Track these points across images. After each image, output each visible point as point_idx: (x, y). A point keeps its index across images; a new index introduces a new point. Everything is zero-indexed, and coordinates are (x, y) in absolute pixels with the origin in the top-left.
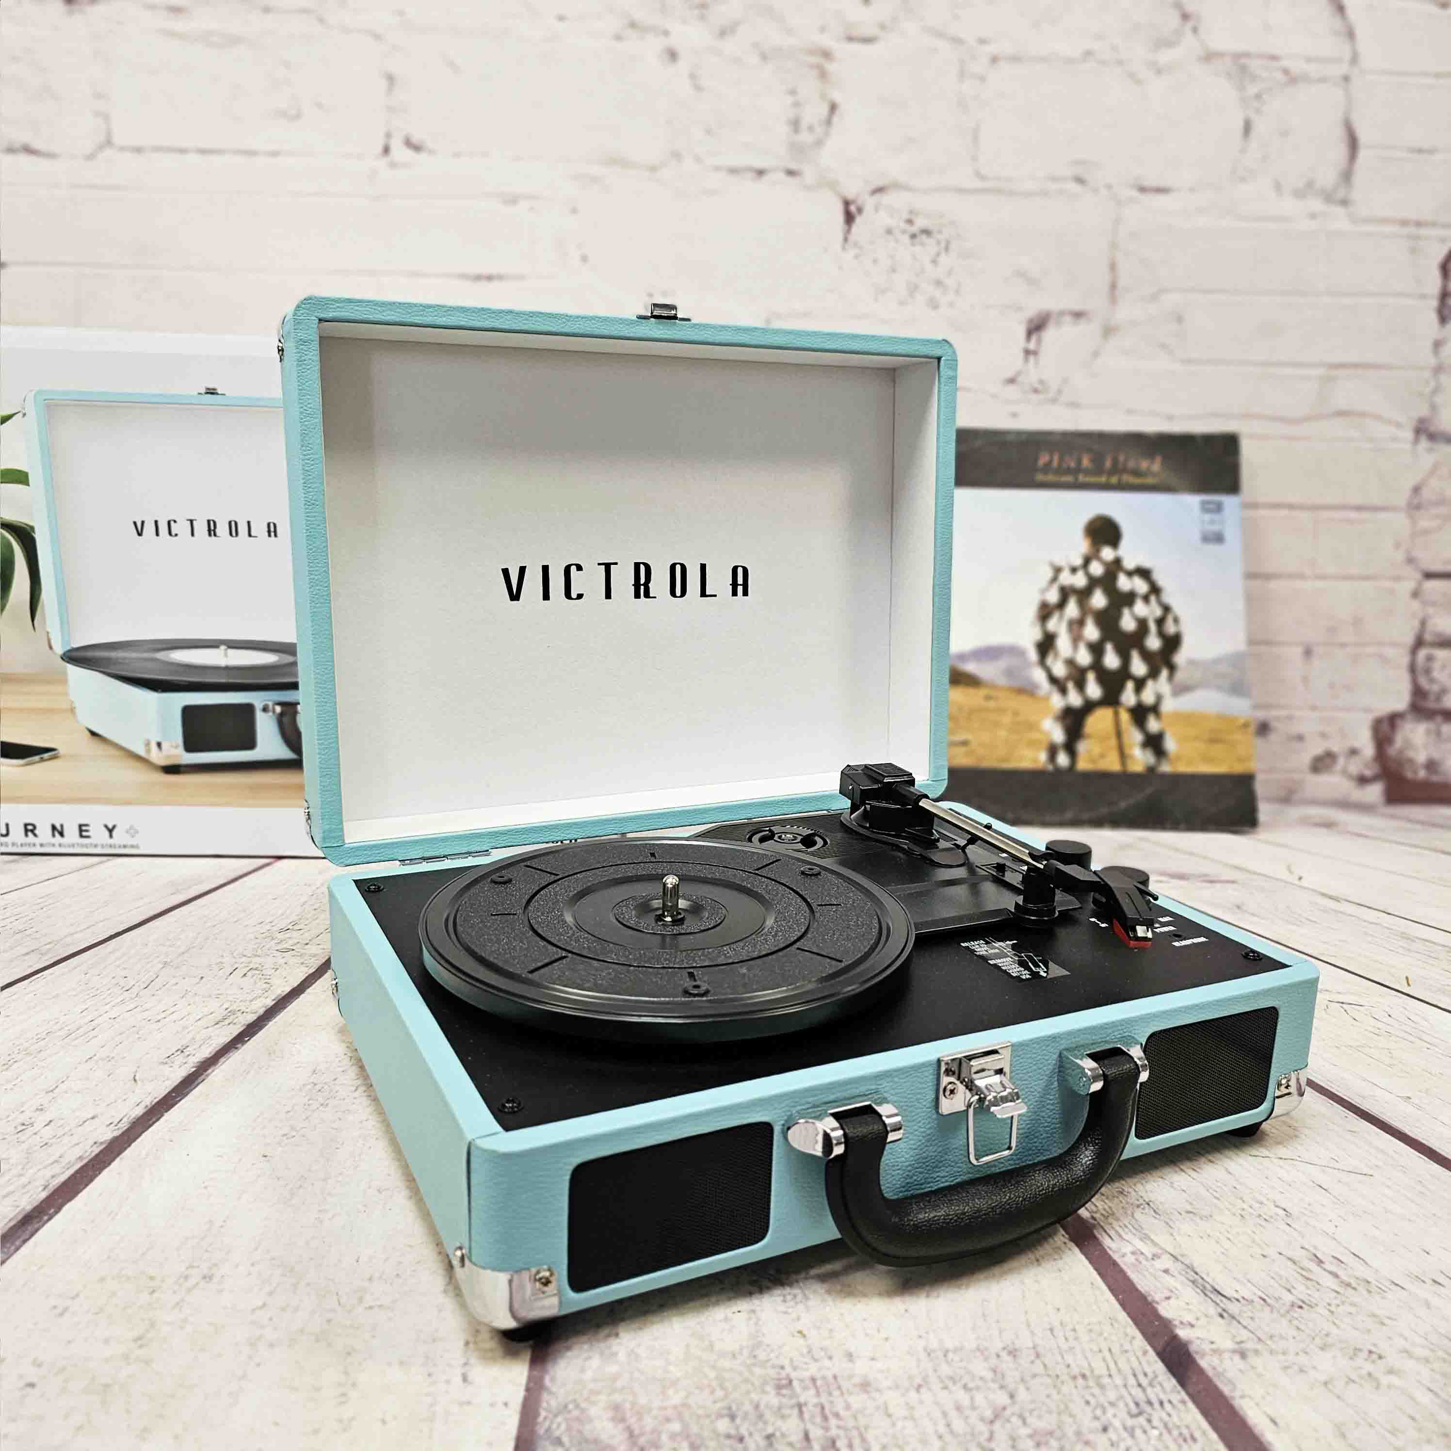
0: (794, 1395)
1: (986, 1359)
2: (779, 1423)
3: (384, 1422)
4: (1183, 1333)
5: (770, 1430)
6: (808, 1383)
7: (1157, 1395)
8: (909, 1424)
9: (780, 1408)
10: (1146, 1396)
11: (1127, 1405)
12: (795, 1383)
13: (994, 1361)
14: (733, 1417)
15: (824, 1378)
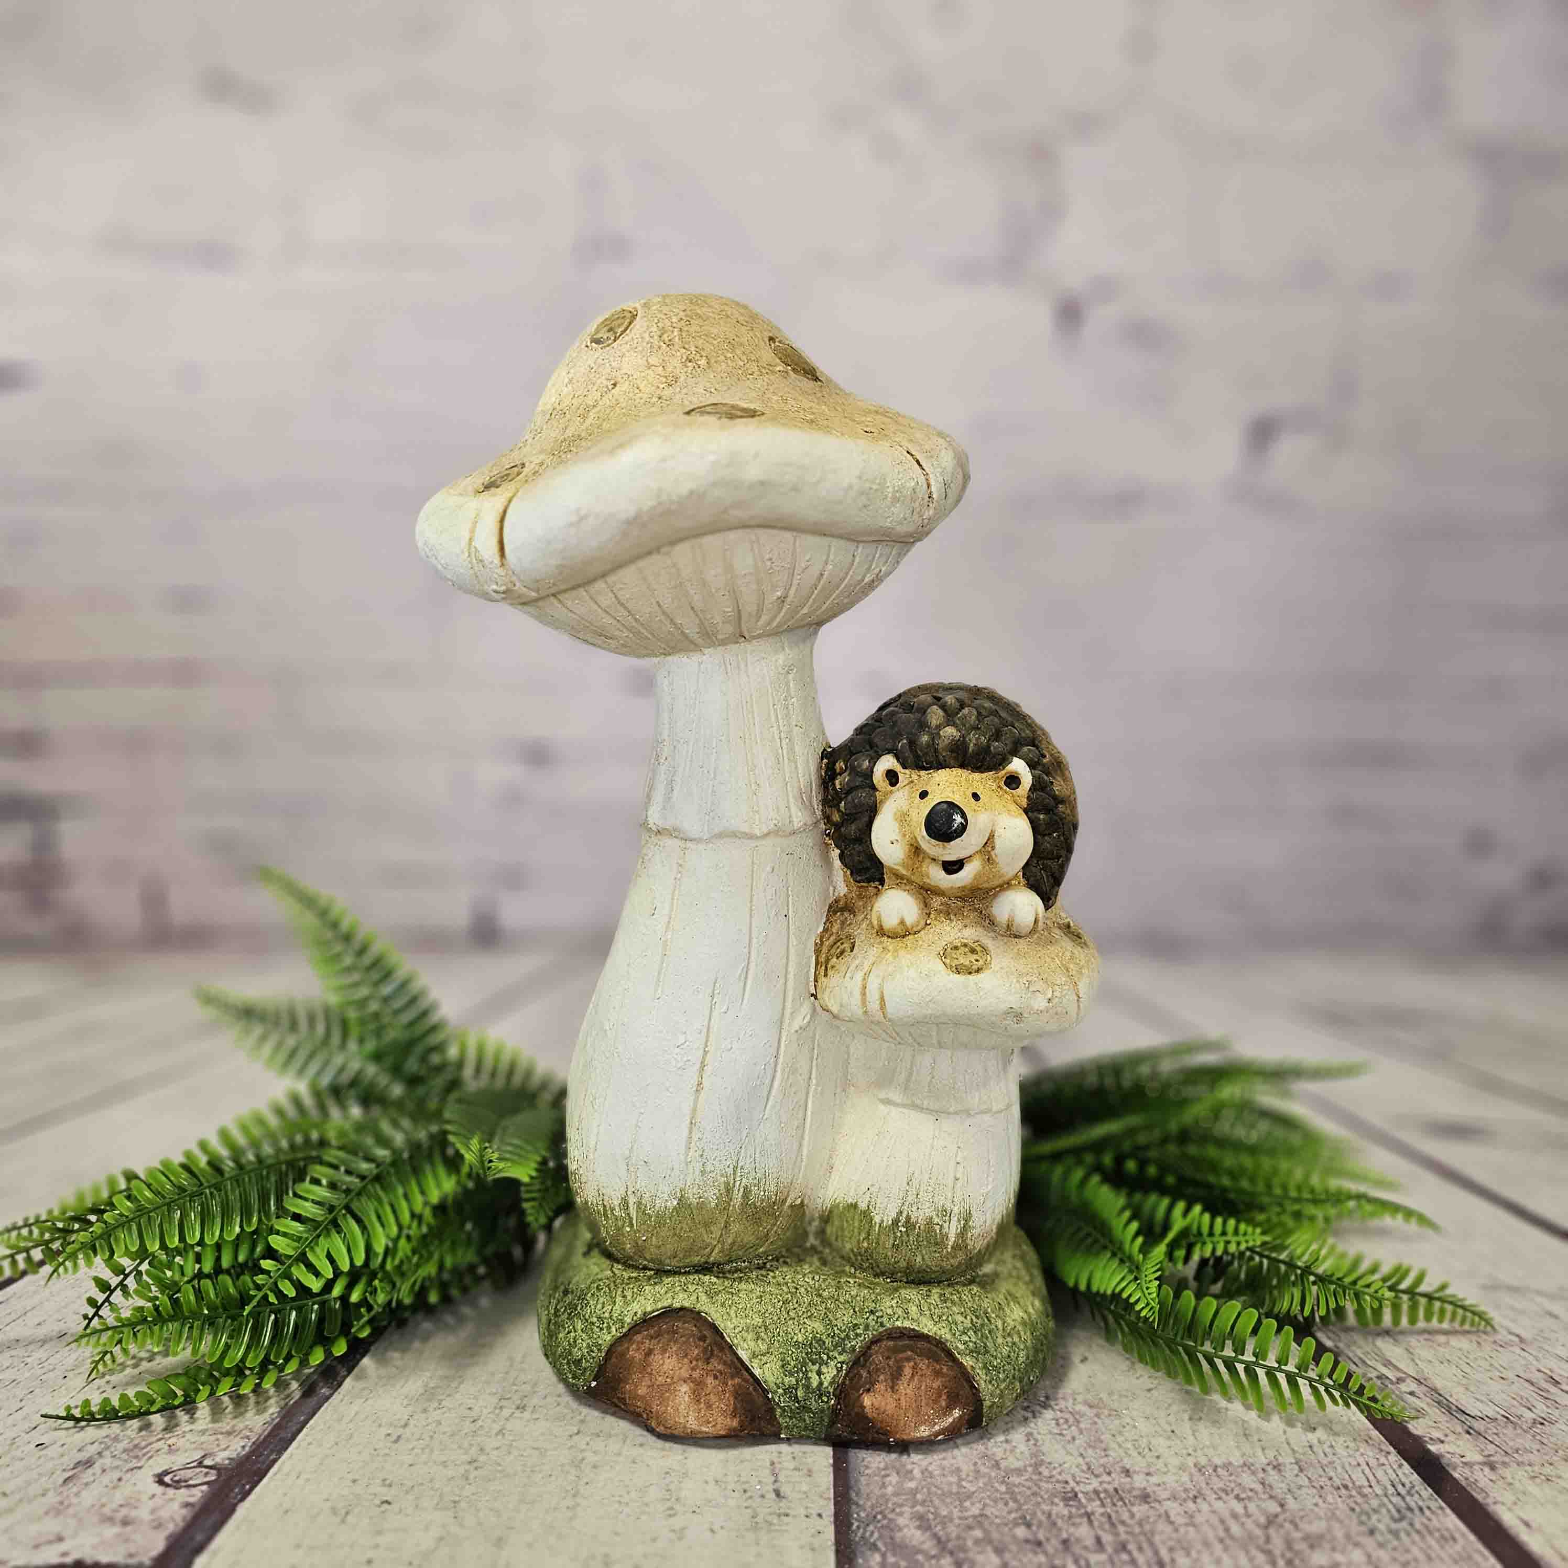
0: (1080, 1505)
1: (1253, 1473)
2: (1072, 1530)
4: (1433, 1448)
5: (1065, 1535)
6: (1093, 1496)
7: (1416, 1503)
8: (1191, 1529)
9: (1070, 1517)
10: (1407, 1504)
11: (1389, 1511)
12: (1080, 1495)
13: (1261, 1475)
14: (1028, 1525)
15: (1106, 1491)
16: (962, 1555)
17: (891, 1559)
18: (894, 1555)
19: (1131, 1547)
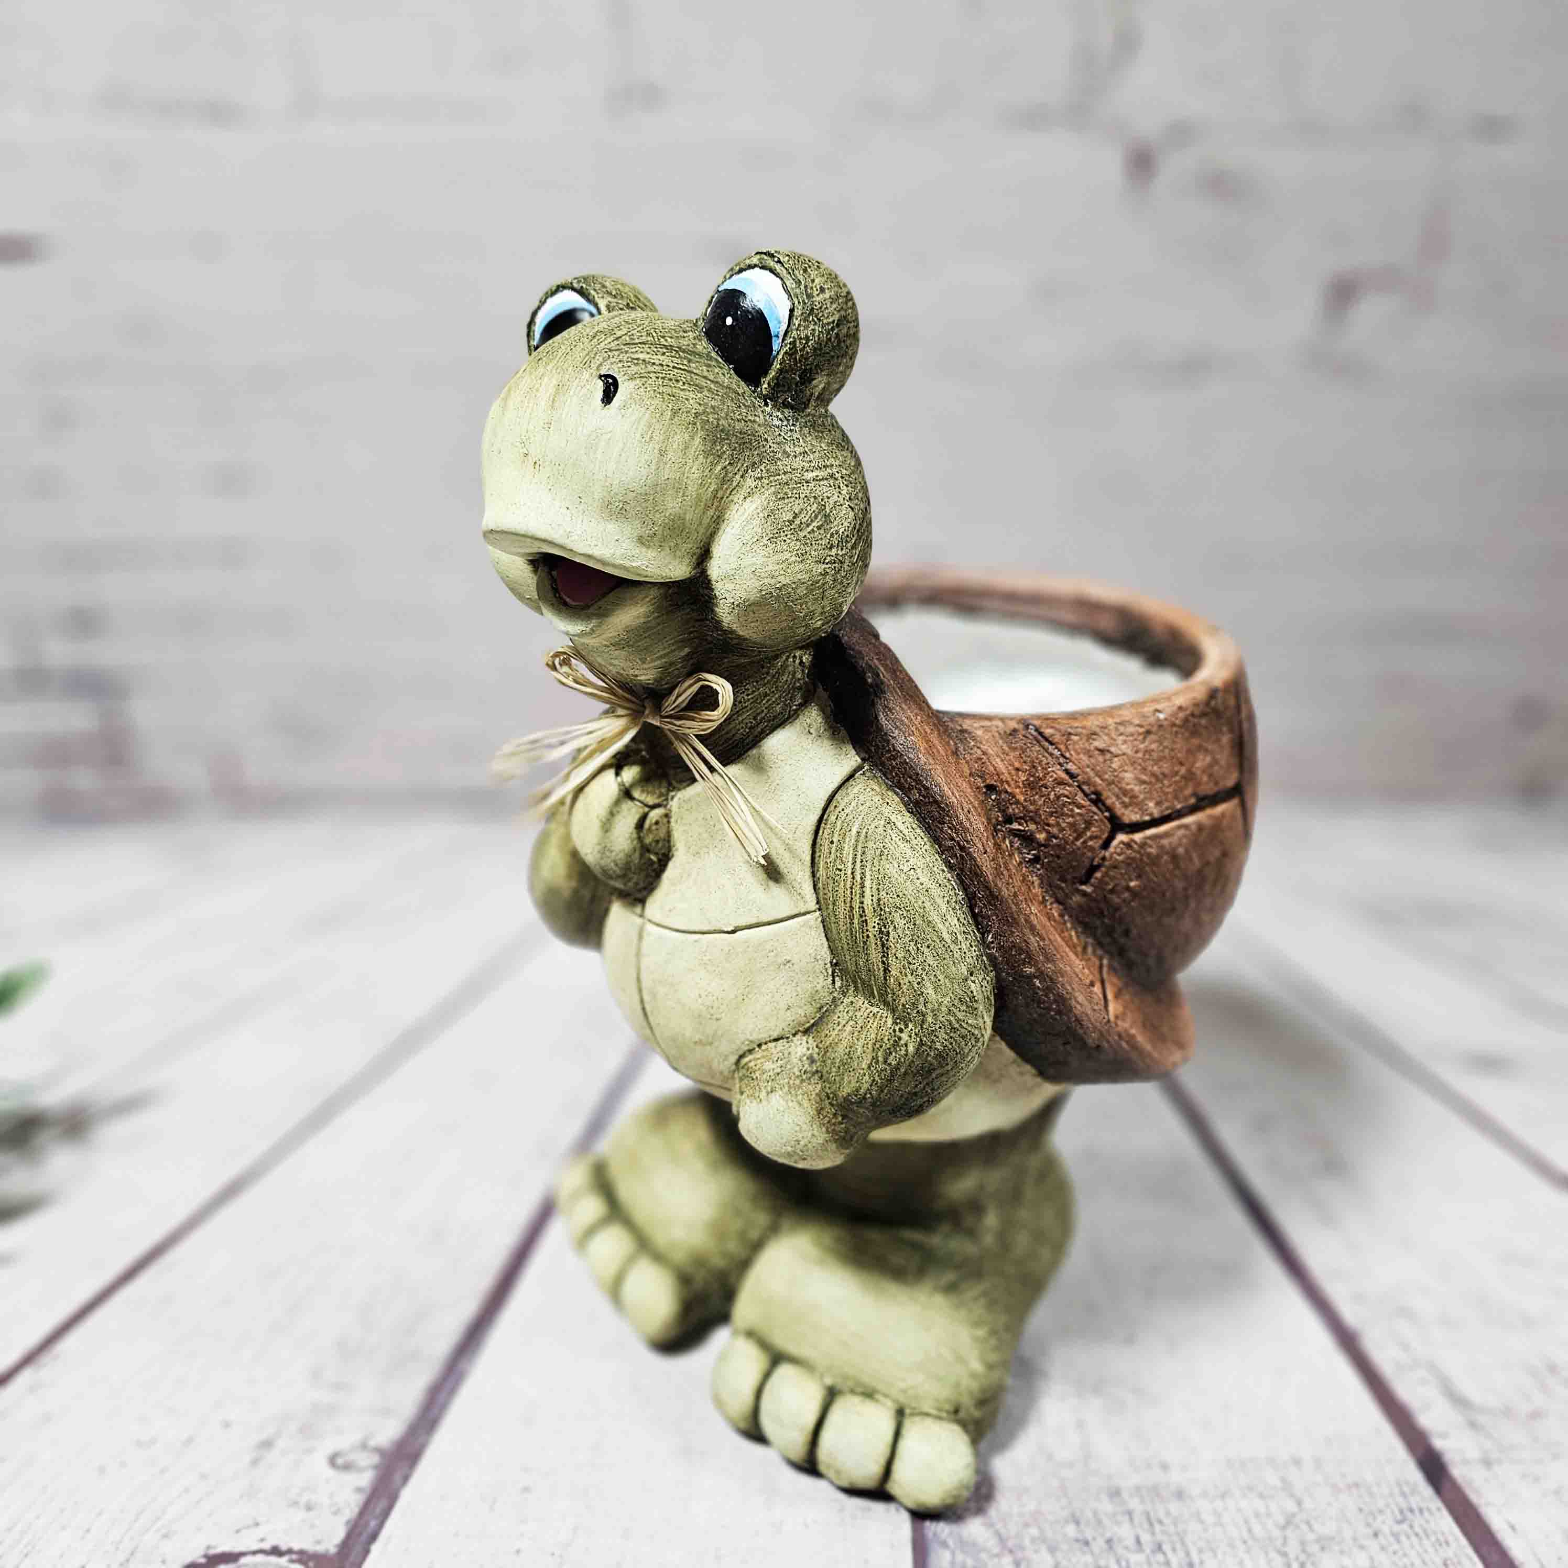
0: (1123, 1503)
1: (1276, 1469)
2: (1116, 1529)
3: (806, 1526)
4: (1438, 1443)
5: (1108, 1535)
6: (1133, 1491)
7: (1417, 1503)
8: (1218, 1529)
9: (1114, 1515)
10: (1408, 1503)
12: (1123, 1492)
13: (1282, 1471)
14: (1077, 1523)
15: (1146, 1487)
16: (1019, 1555)
17: (960, 1557)
18: (963, 1551)
19: (1167, 1547)
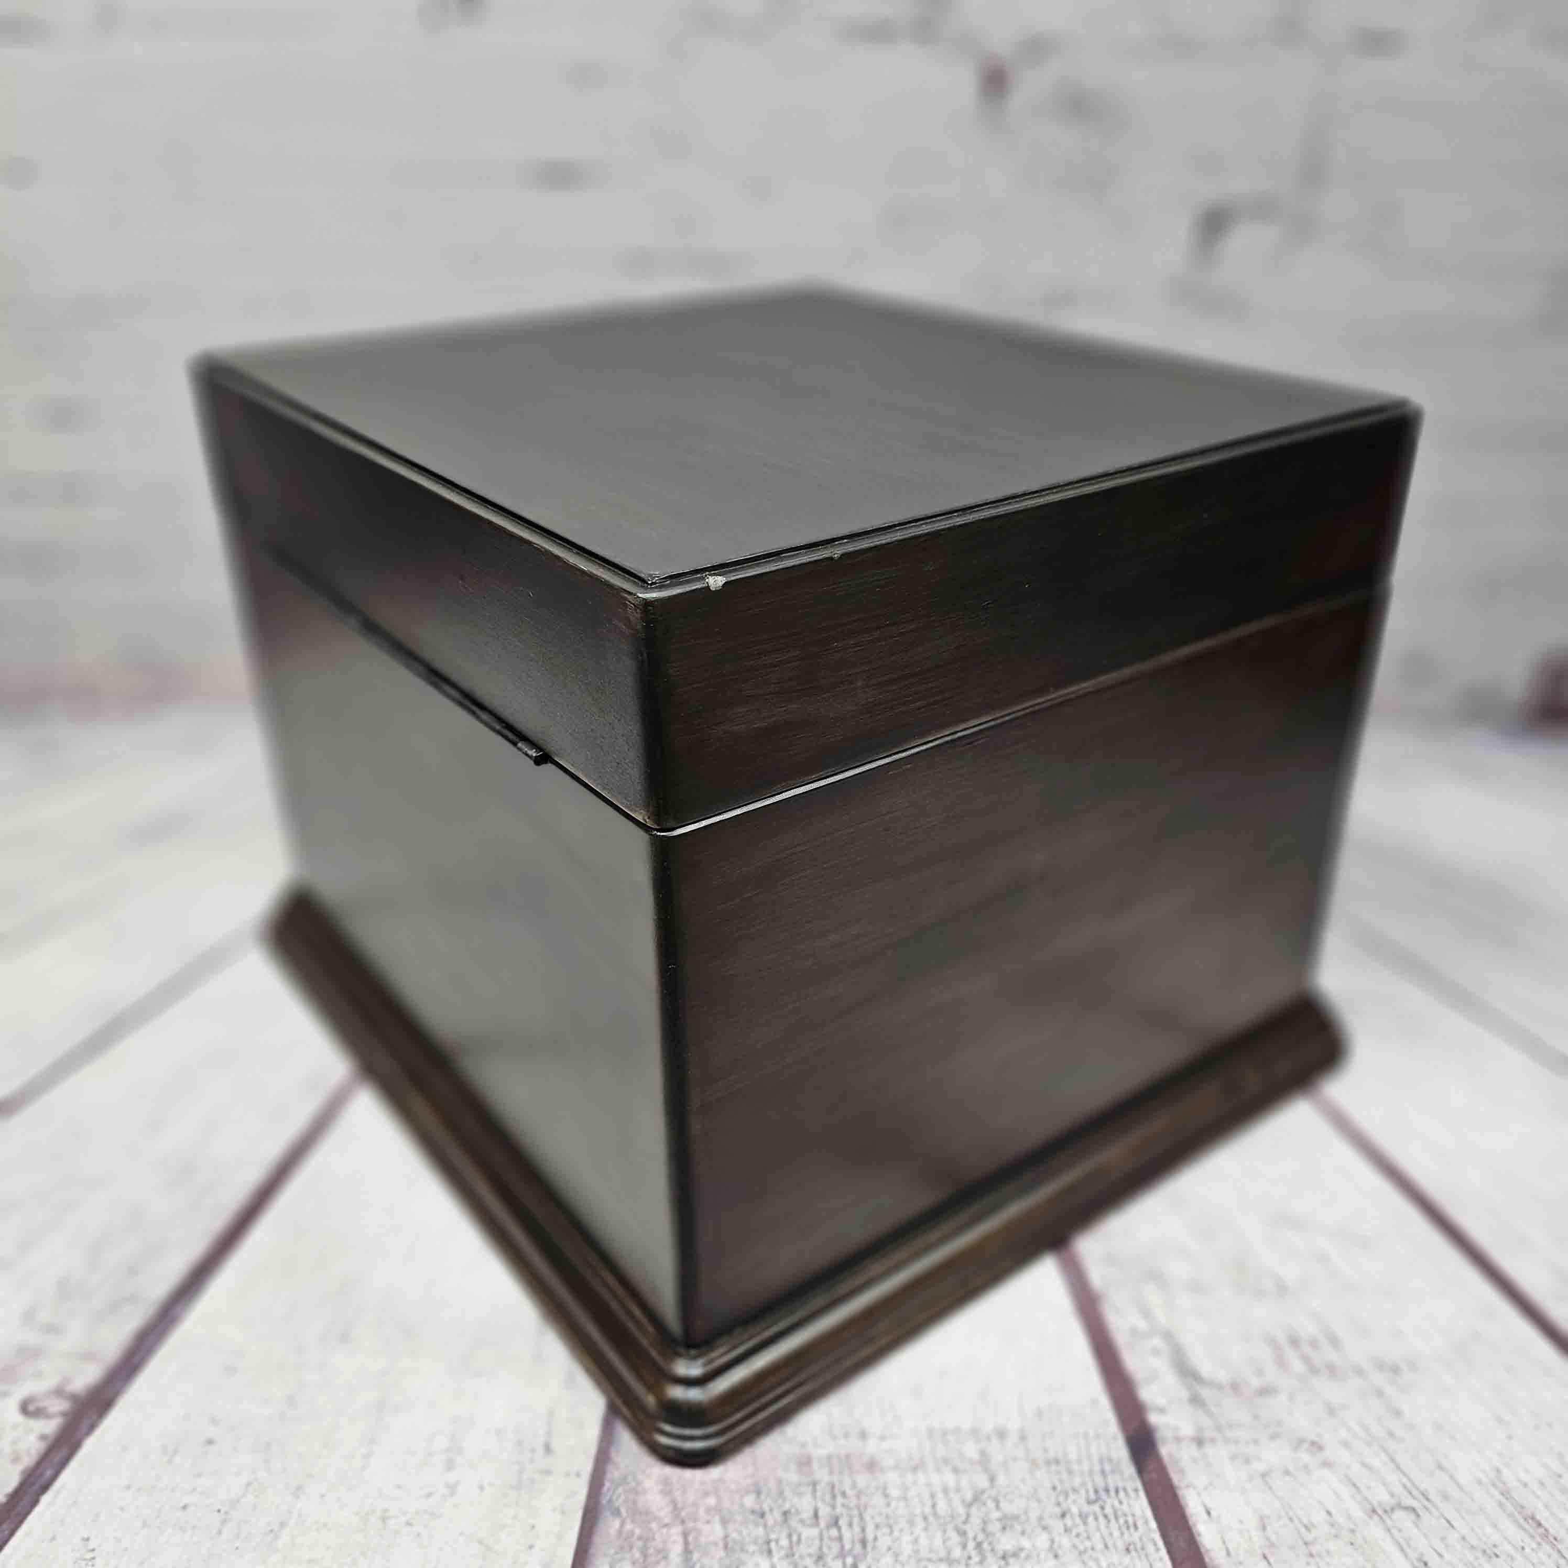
2: (796, 1500)
3: (481, 1488)
5: (787, 1506)
8: (902, 1504)
9: (800, 1485)
11: (1087, 1492)
14: (758, 1493)
16: (690, 1525)
17: (629, 1526)
18: (633, 1521)
19: (843, 1522)
